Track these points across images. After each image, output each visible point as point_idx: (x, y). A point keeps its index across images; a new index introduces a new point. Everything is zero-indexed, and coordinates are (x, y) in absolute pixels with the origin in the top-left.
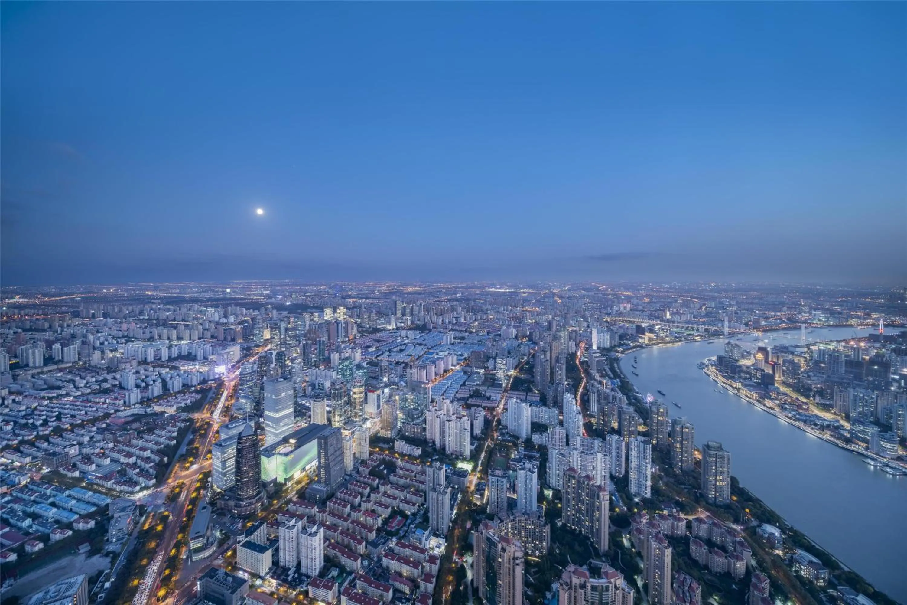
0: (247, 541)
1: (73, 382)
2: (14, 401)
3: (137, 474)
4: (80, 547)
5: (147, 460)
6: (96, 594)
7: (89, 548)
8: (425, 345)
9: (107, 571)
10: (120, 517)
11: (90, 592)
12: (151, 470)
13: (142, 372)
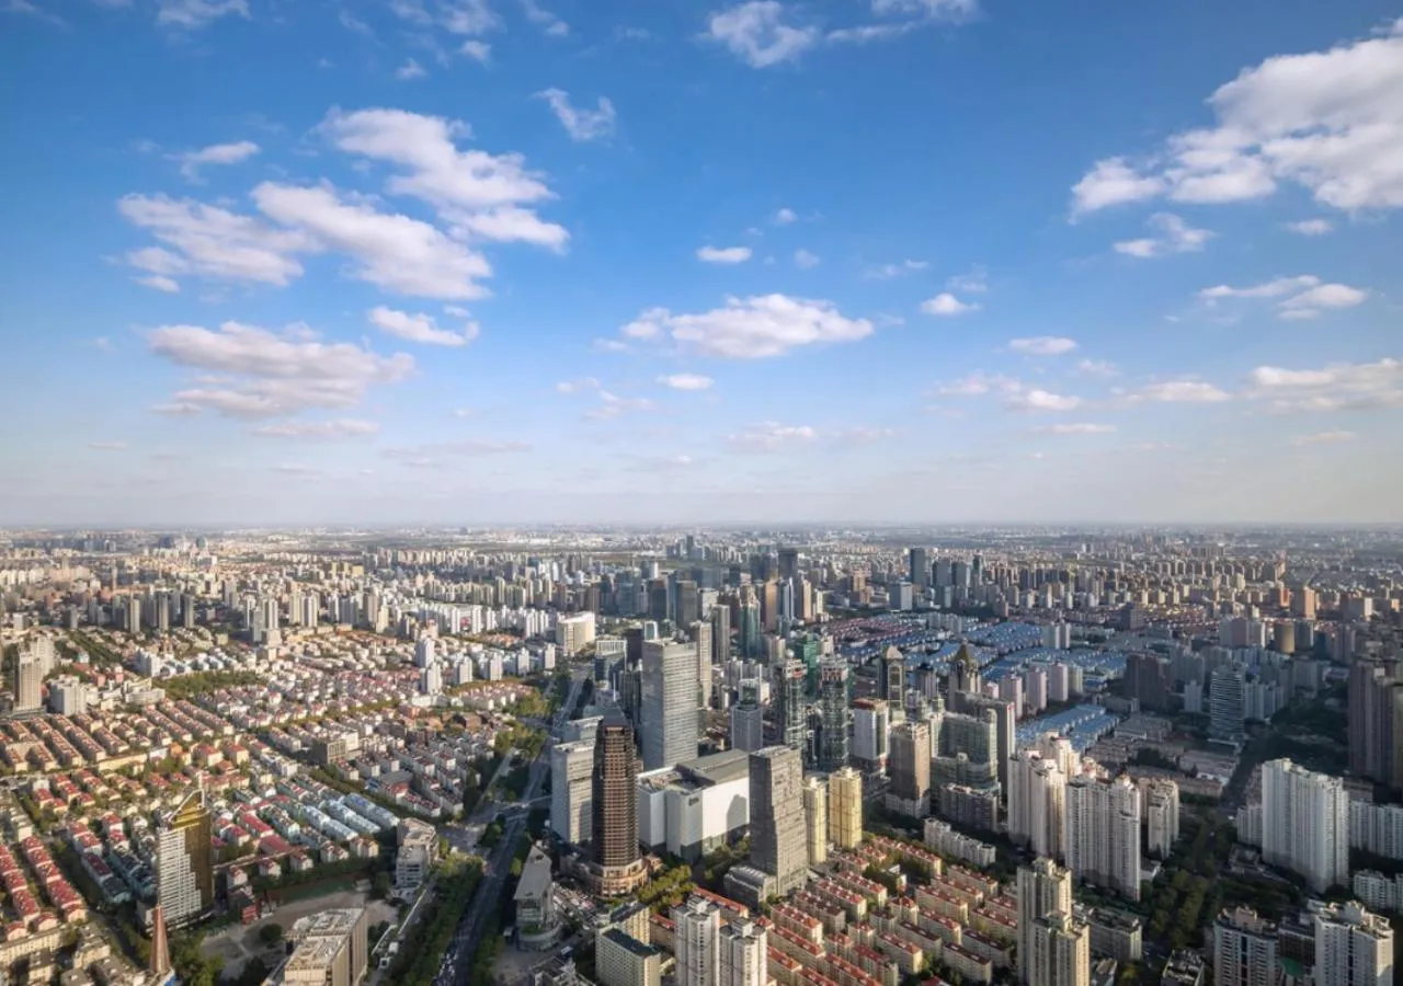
0: (613, 930)
1: (353, 650)
2: (282, 667)
3: (437, 790)
4: (358, 883)
5: (452, 774)
6: (378, 956)
7: (369, 887)
8: (992, 646)
9: (392, 927)
10: (412, 847)
11: (370, 952)
12: (456, 790)
13: (444, 646)
